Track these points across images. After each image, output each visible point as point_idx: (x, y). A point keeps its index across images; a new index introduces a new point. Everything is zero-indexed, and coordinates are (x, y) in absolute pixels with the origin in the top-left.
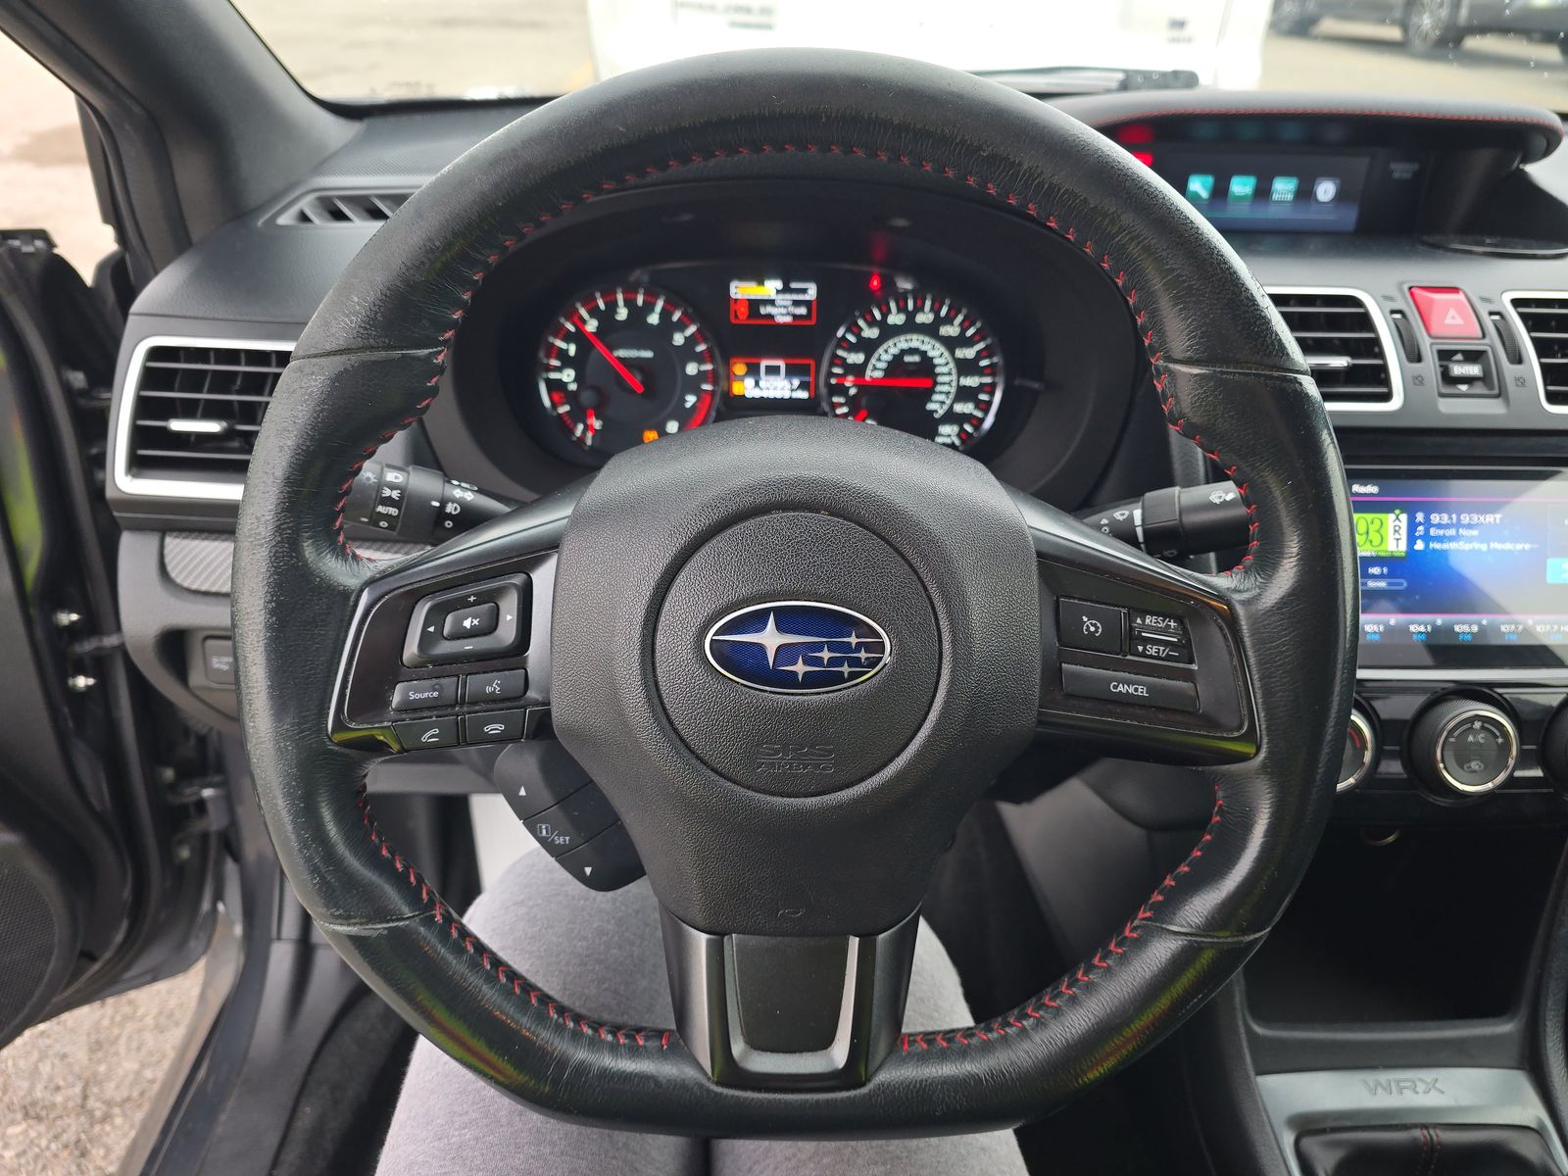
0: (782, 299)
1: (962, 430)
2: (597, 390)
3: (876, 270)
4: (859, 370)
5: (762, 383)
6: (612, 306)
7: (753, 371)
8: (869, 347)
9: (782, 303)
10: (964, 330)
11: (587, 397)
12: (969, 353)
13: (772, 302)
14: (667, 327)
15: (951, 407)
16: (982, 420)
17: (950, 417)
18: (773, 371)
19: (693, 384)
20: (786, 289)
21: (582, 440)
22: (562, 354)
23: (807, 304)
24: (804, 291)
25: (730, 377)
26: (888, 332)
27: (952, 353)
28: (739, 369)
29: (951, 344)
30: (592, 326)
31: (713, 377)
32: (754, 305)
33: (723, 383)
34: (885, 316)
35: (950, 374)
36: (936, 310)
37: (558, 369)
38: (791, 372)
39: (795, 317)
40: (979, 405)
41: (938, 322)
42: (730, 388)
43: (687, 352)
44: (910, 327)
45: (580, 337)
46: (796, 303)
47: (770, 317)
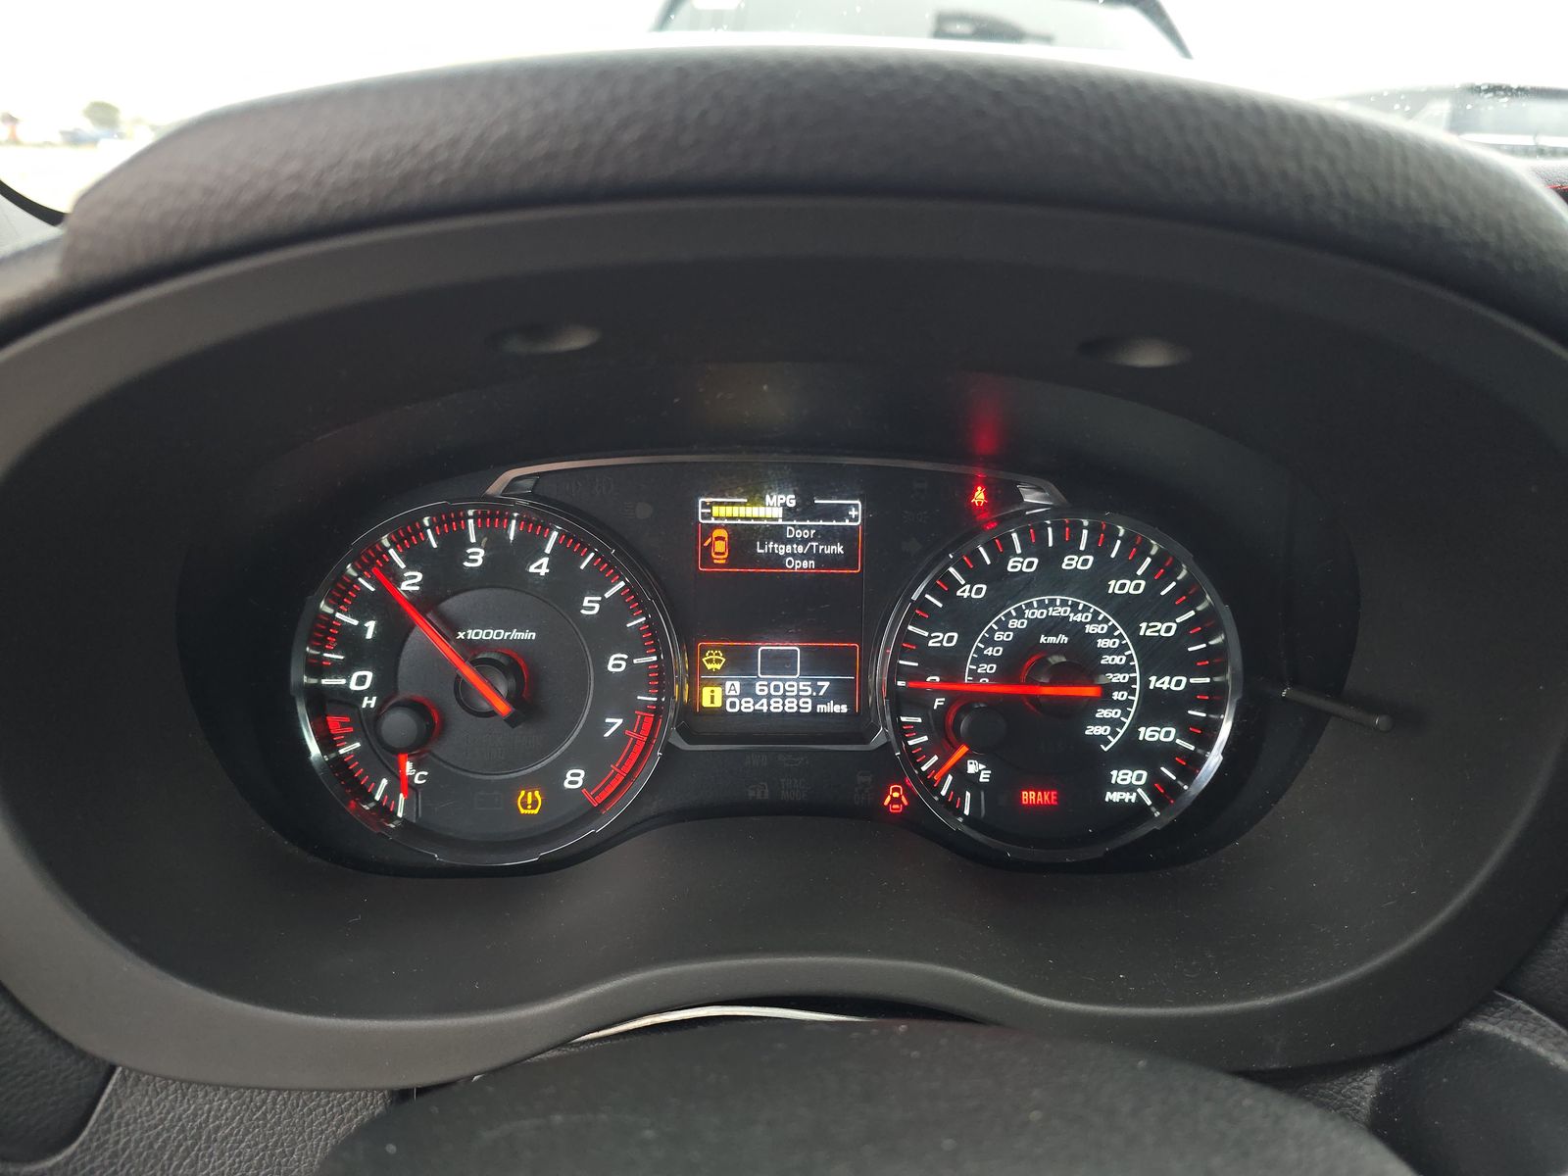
0: (795, 529)
1: (1155, 777)
2: (417, 707)
3: (980, 473)
4: (949, 663)
5: (759, 688)
6: (456, 544)
7: (740, 663)
8: (968, 620)
9: (799, 534)
10: (1153, 587)
11: (399, 724)
12: (1164, 629)
13: (776, 533)
14: (565, 585)
15: (1133, 731)
16: (1196, 761)
17: (1132, 752)
18: (779, 664)
19: (618, 694)
20: (803, 510)
21: (385, 811)
22: (350, 640)
23: (845, 536)
24: (841, 512)
25: (696, 676)
26: (1007, 589)
27: (1133, 632)
28: (713, 661)
29: (1128, 611)
30: (411, 582)
31: (662, 676)
32: (743, 537)
33: (681, 692)
34: (1001, 559)
35: (1130, 669)
36: (1098, 548)
37: (344, 670)
38: (815, 665)
39: (821, 559)
40: (1186, 728)
41: (1106, 569)
42: (695, 695)
43: (607, 632)
44: (1051, 579)
45: (384, 604)
46: (826, 536)
47: (777, 560)
